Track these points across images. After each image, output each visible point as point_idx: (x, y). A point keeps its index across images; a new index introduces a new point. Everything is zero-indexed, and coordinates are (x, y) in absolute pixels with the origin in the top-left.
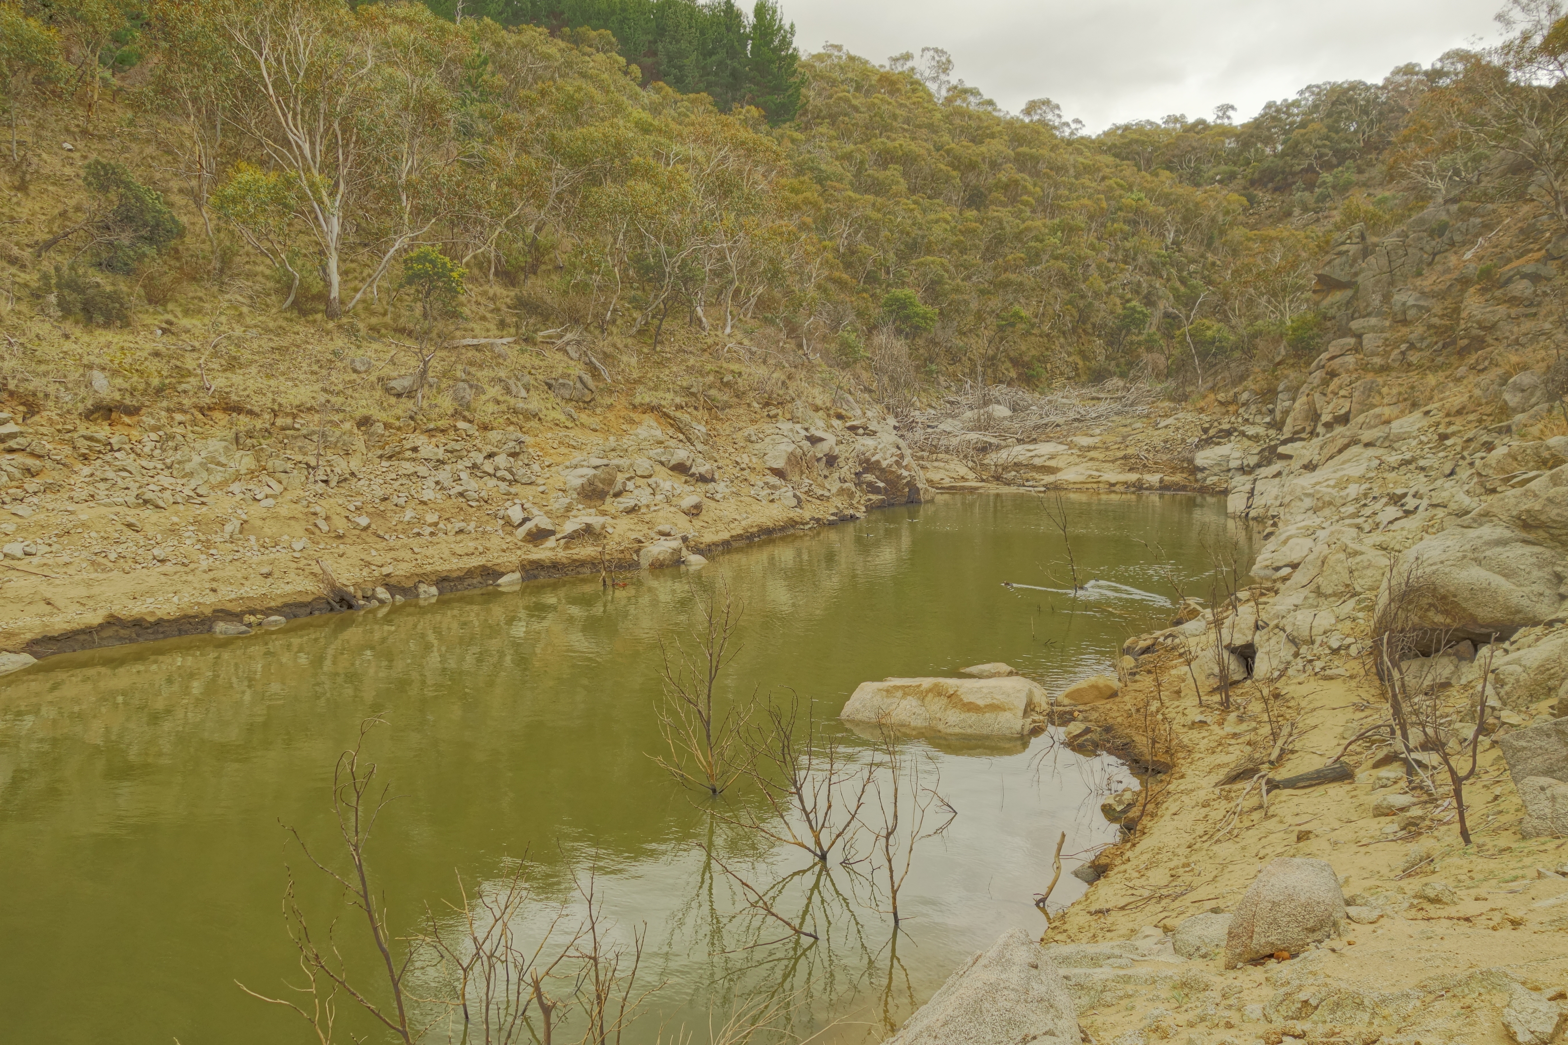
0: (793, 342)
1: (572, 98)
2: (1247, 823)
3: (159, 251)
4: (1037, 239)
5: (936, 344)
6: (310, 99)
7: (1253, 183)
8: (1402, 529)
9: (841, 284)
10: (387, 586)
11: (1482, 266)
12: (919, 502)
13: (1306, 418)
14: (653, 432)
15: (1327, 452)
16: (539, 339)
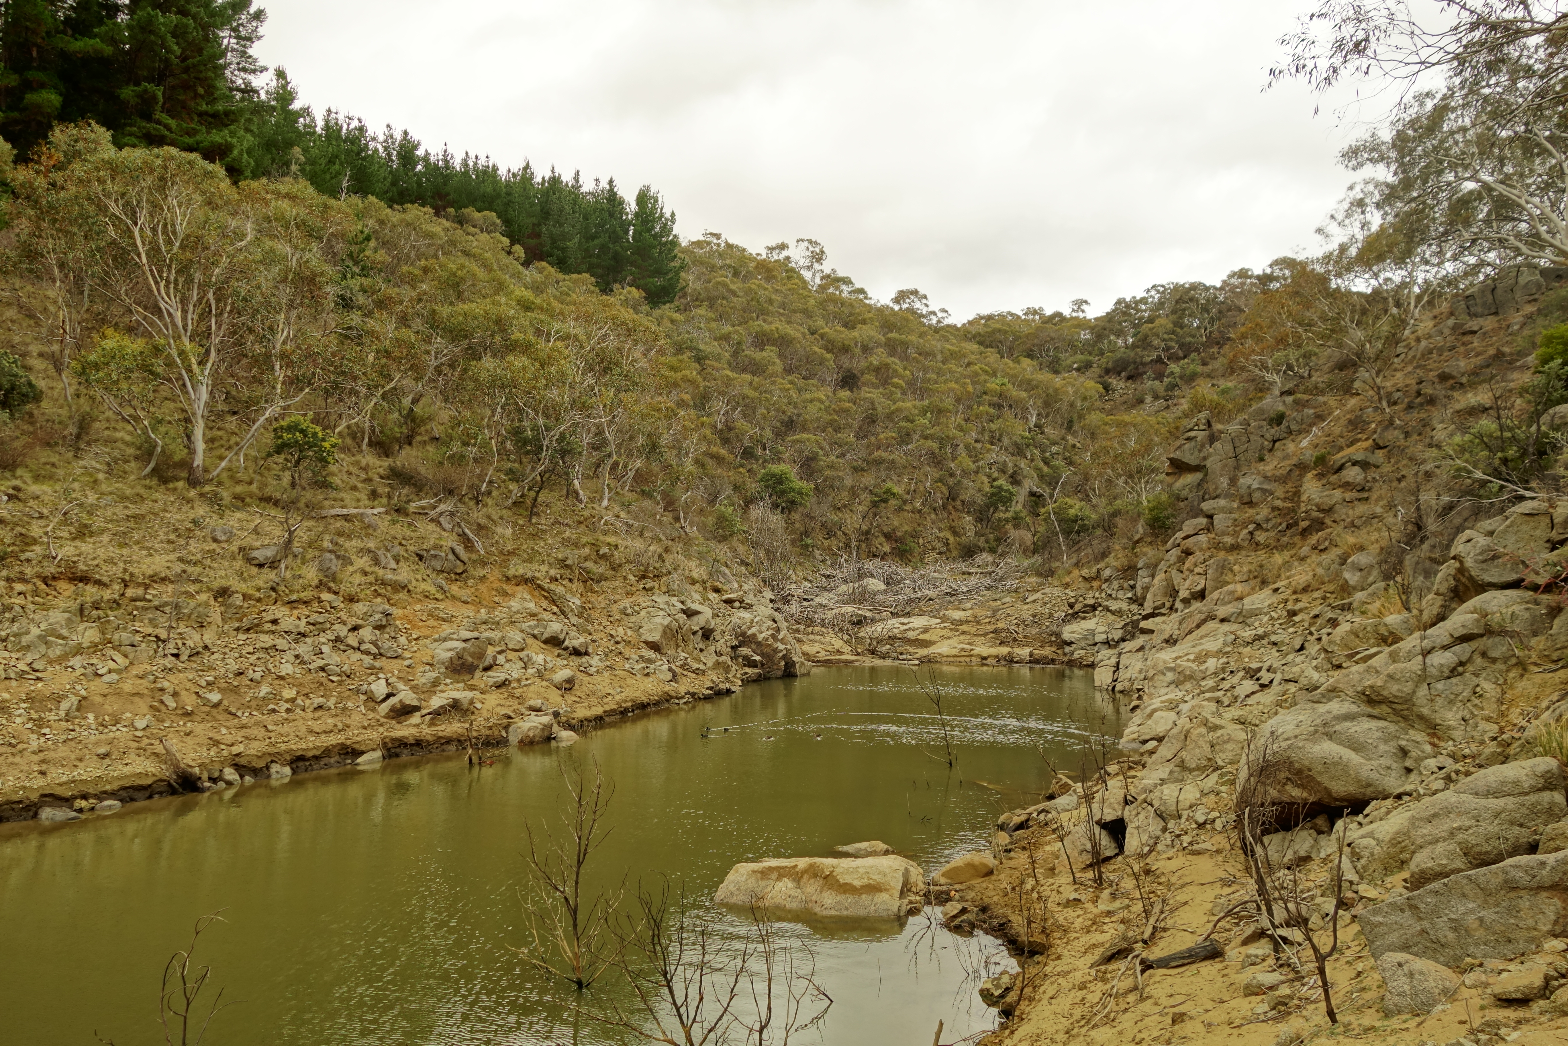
0: (670, 515)
1: (454, 274)
2: (1123, 1006)
3: (12, 415)
4: (907, 419)
5: (811, 518)
6: (184, 269)
7: (1107, 371)
8: (1258, 703)
9: (719, 459)
10: (237, 767)
11: (1316, 453)
12: (795, 676)
13: (1166, 594)
14: (526, 604)
15: (1186, 626)
16: (412, 510)
